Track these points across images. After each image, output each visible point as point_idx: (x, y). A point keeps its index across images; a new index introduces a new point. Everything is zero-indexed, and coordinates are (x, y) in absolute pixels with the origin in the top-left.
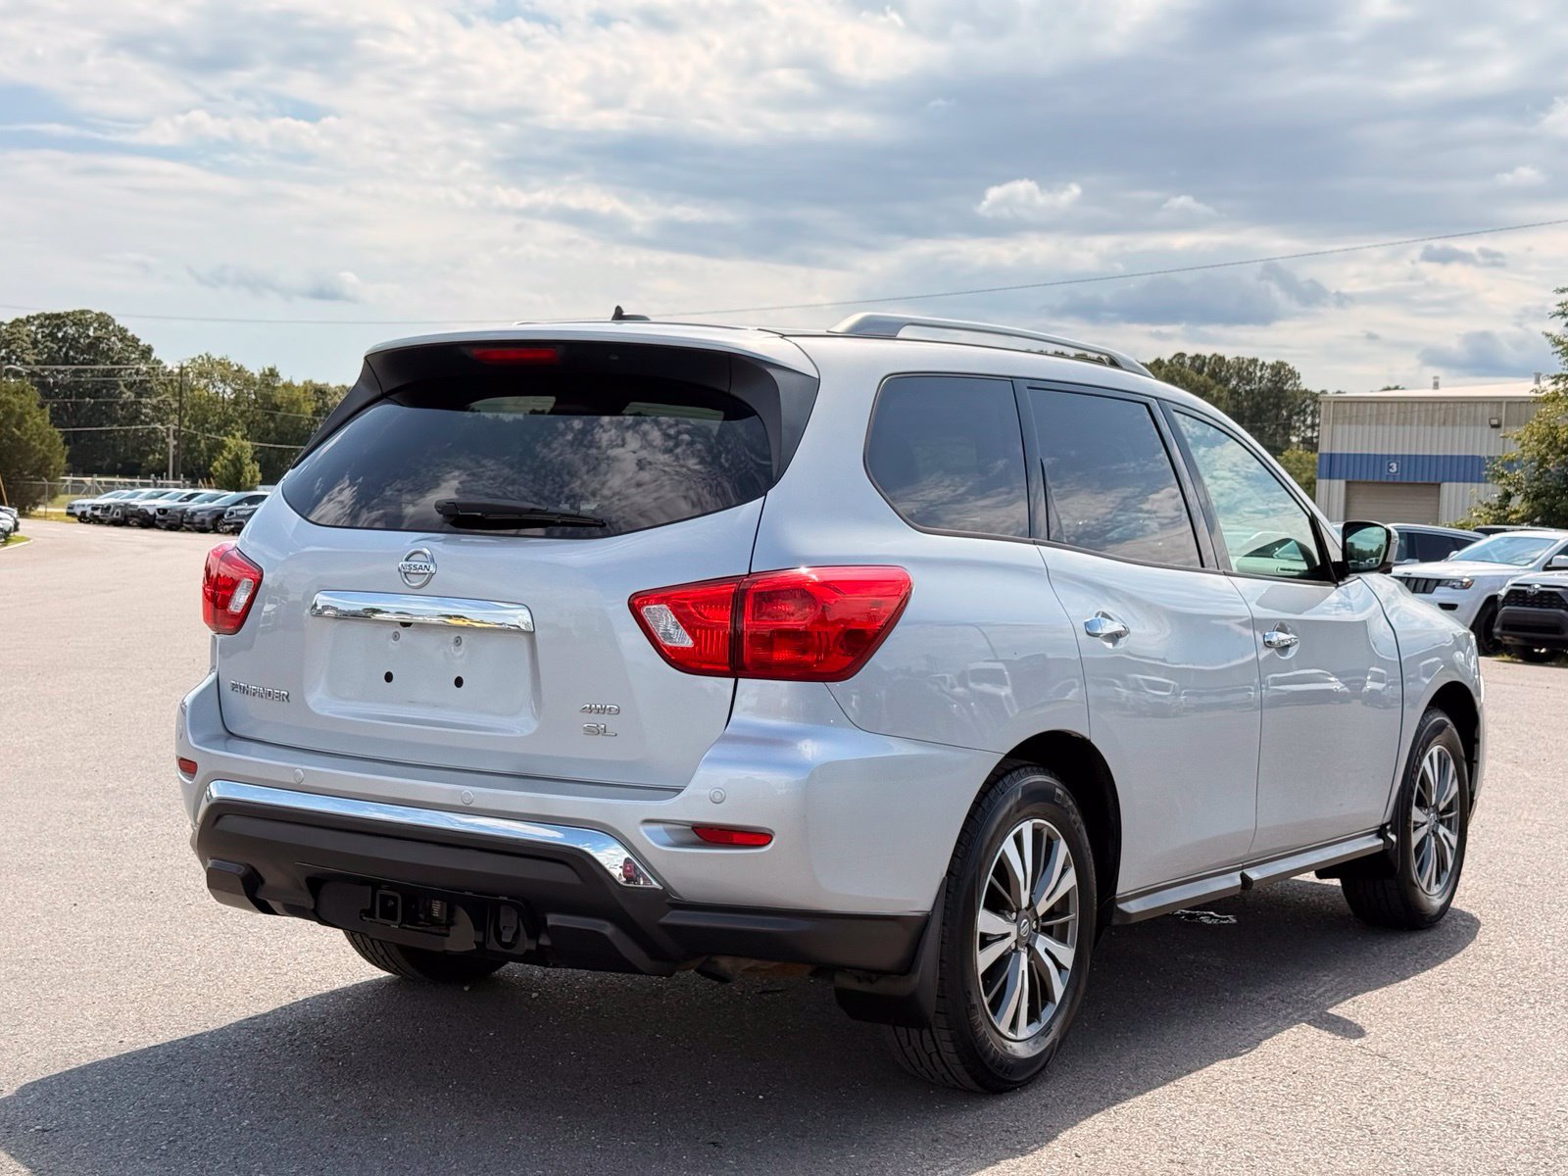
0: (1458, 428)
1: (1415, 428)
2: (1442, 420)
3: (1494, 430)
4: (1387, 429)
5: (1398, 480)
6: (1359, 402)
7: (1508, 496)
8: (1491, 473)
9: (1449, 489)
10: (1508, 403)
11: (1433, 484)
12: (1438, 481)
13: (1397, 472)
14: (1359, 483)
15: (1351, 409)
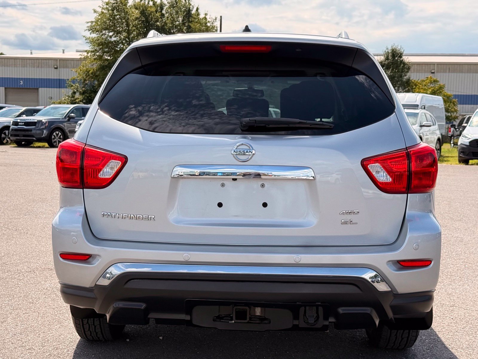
0: (43, 69)
1: (28, 68)
2: (37, 66)
3: (55, 69)
4: (18, 68)
5: (23, 87)
6: (7, 59)
7: (74, 93)
8: (68, 85)
9: (41, 90)
10: (59, 60)
11: (36, 89)
12: (38, 87)
13: (23, 84)
14: (10, 88)
15: (5, 61)
